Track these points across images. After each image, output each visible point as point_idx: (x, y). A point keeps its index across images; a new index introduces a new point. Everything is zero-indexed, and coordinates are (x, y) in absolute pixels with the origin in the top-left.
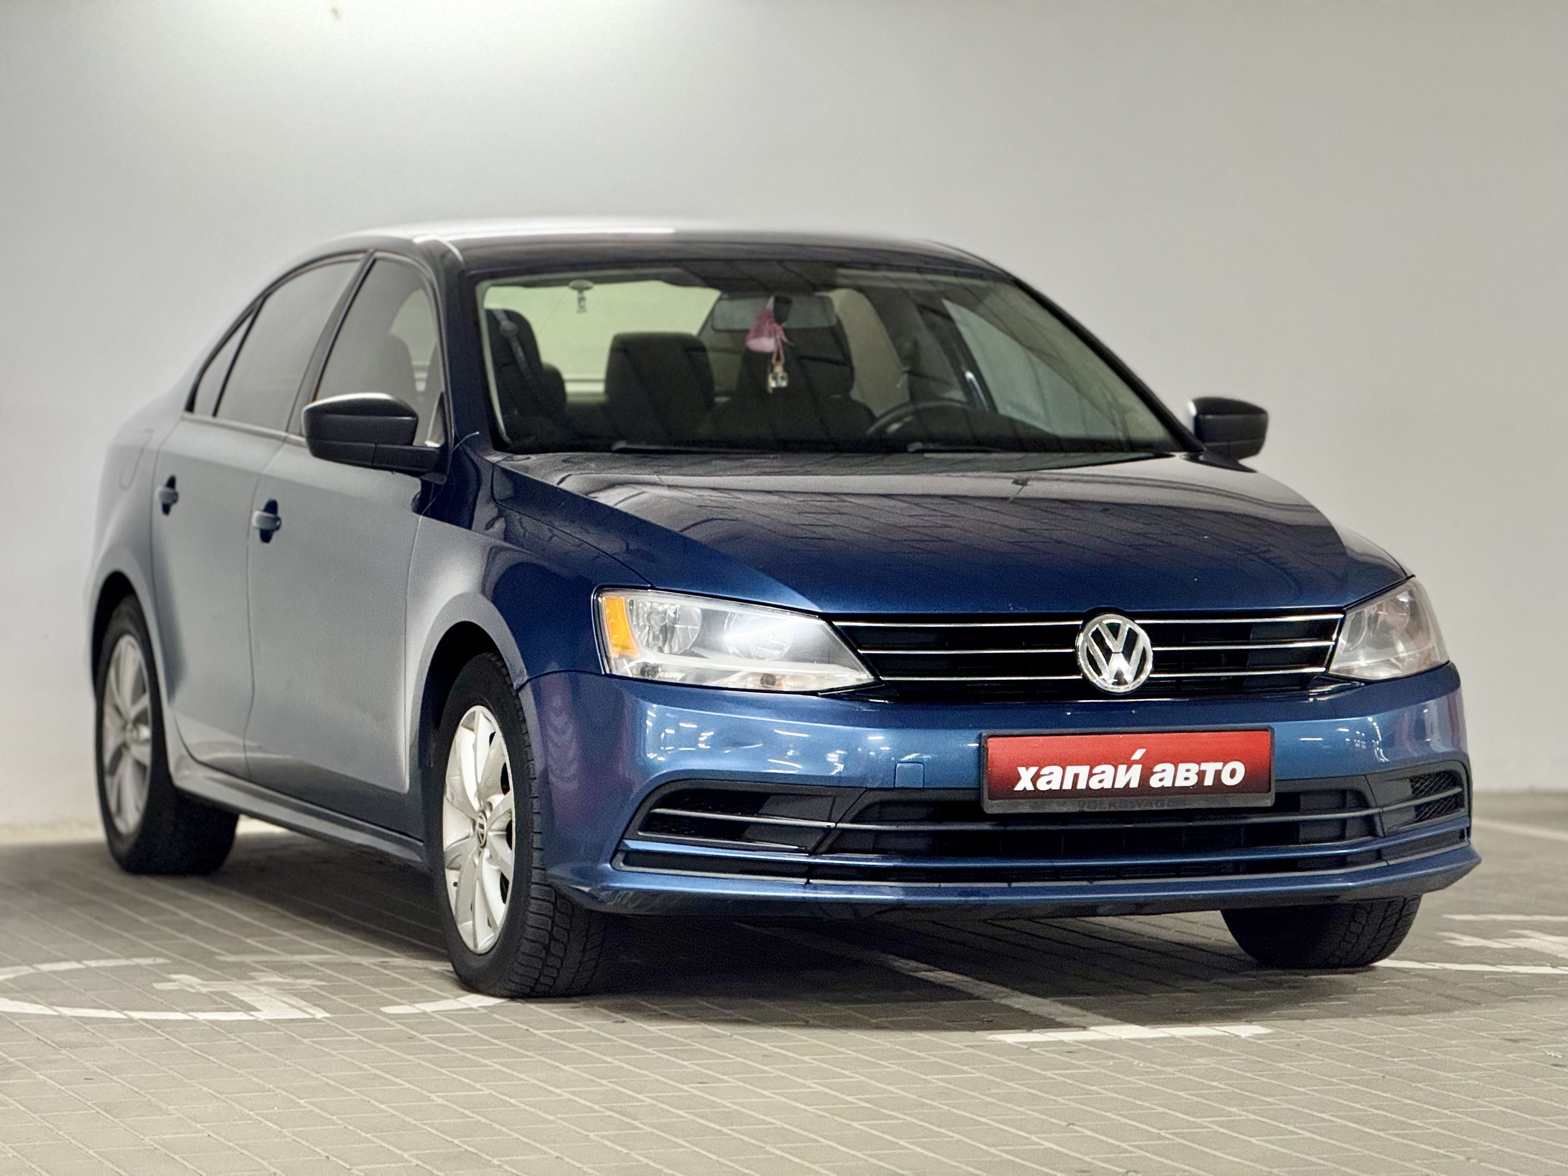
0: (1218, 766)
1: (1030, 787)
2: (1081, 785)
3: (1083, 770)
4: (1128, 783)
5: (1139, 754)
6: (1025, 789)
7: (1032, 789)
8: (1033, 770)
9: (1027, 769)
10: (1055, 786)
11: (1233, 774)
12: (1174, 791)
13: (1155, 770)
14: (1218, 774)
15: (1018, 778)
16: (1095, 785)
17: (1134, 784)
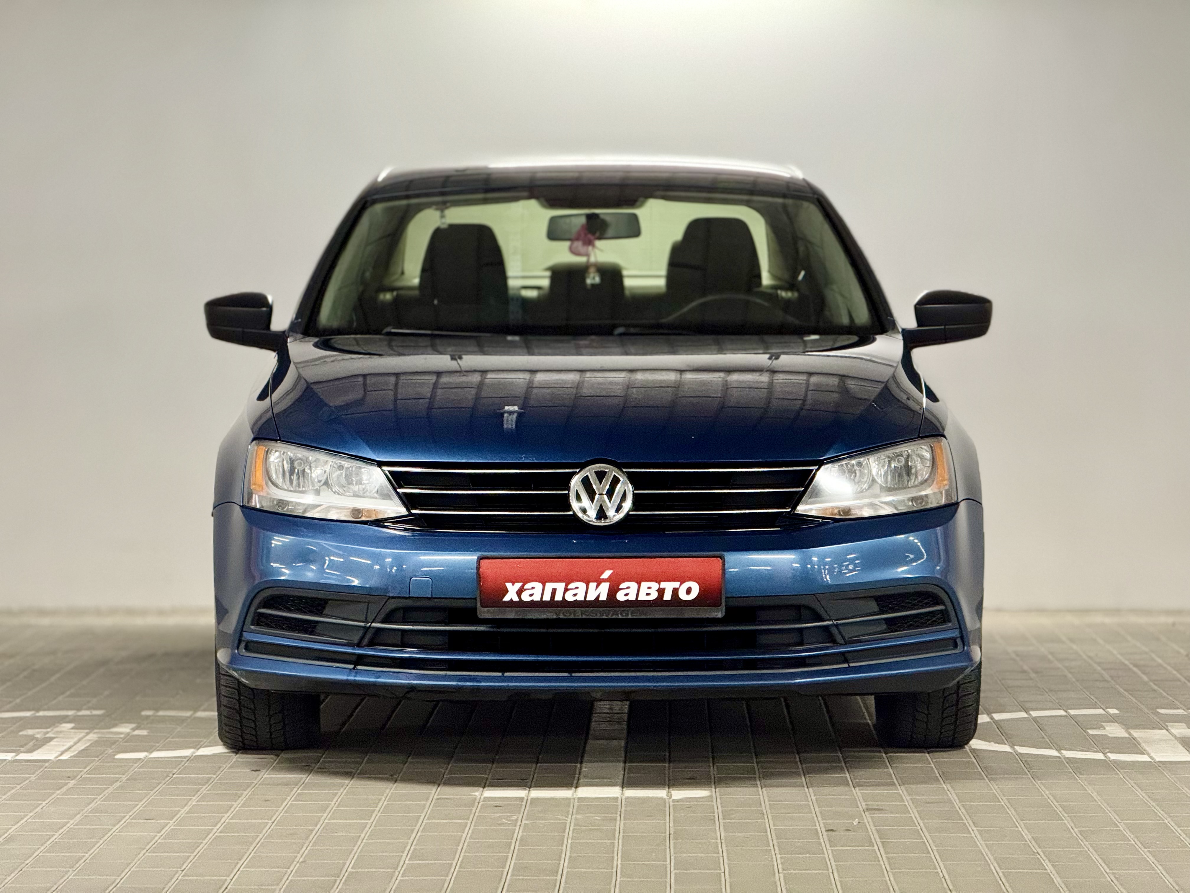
0: (676, 584)
1: (516, 598)
2: (558, 597)
3: (560, 587)
4: (598, 597)
5: (606, 574)
6: (511, 599)
7: (518, 600)
8: (518, 585)
9: (513, 585)
10: (537, 598)
11: (689, 591)
12: (637, 603)
13: (621, 587)
14: (675, 591)
15: (507, 591)
16: (569, 597)
17: (603, 598)
